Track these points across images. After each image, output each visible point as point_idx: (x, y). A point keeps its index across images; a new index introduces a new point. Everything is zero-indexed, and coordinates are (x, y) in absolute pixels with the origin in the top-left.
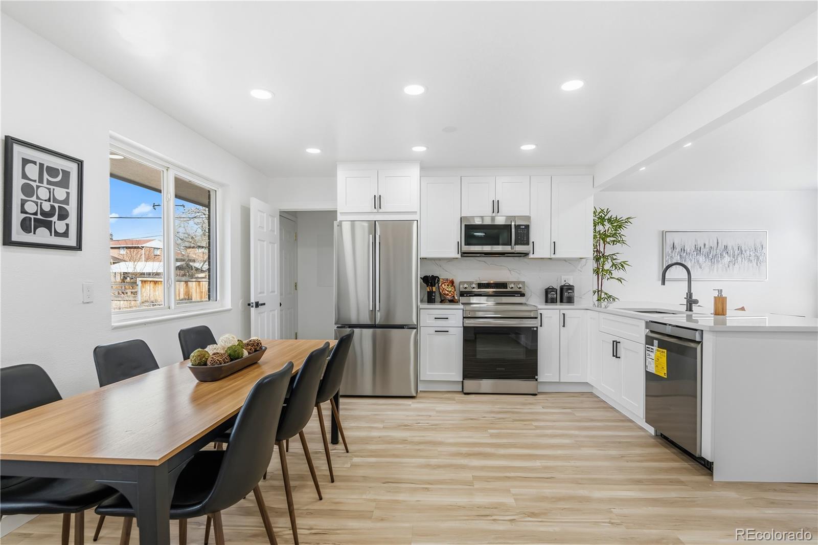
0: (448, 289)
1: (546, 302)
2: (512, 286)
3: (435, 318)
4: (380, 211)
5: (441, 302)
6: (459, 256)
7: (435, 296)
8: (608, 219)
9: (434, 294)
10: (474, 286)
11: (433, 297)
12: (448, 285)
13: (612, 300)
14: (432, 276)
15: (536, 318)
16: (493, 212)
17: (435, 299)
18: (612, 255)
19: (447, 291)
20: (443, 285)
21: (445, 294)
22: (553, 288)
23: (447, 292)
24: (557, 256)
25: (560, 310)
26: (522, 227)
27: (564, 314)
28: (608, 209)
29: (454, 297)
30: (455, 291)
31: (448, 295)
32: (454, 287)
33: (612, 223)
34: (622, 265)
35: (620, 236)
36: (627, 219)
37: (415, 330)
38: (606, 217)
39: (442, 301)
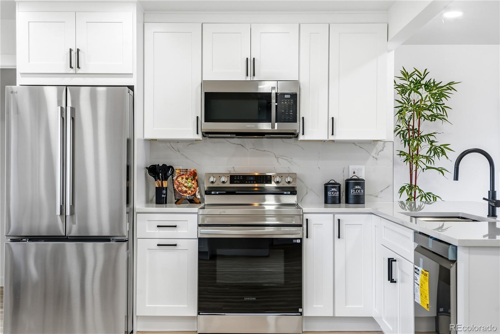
0: (186, 185)
1: (326, 202)
2: (278, 179)
3: (158, 226)
4: (79, 71)
5: (176, 203)
6: (199, 137)
7: (166, 194)
8: (425, 85)
9: (164, 192)
10: (223, 179)
11: (163, 196)
12: (187, 179)
13: (432, 199)
14: (163, 165)
15: (301, 226)
16: (247, 75)
17: (166, 198)
18: (428, 135)
19: (186, 187)
20: (180, 179)
21: (181, 191)
22: (336, 183)
23: (184, 189)
24: (337, 137)
25: (334, 214)
26: (286, 96)
27: (339, 220)
28: (426, 70)
29: (195, 195)
30: (198, 186)
31: (186, 192)
32: (197, 181)
33: (430, 91)
34: (442, 149)
35: (443, 109)
36: (449, 84)
37: (125, 244)
38: (423, 82)
39: (178, 202)
